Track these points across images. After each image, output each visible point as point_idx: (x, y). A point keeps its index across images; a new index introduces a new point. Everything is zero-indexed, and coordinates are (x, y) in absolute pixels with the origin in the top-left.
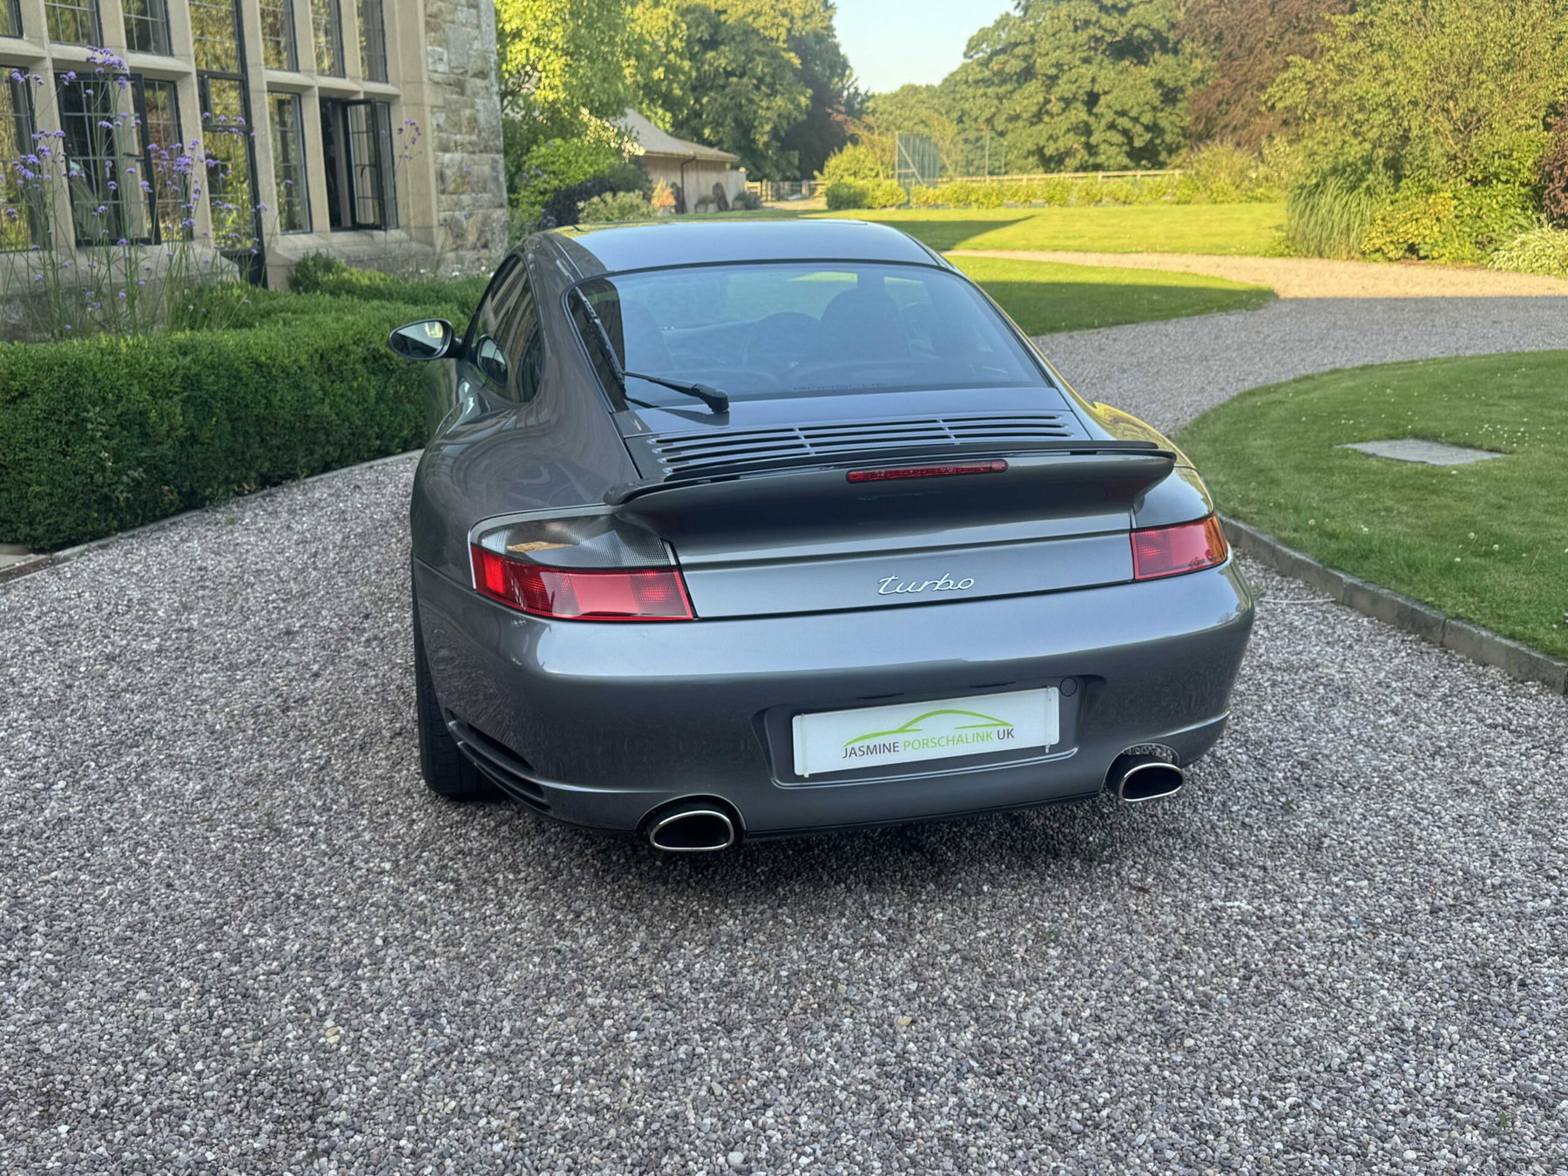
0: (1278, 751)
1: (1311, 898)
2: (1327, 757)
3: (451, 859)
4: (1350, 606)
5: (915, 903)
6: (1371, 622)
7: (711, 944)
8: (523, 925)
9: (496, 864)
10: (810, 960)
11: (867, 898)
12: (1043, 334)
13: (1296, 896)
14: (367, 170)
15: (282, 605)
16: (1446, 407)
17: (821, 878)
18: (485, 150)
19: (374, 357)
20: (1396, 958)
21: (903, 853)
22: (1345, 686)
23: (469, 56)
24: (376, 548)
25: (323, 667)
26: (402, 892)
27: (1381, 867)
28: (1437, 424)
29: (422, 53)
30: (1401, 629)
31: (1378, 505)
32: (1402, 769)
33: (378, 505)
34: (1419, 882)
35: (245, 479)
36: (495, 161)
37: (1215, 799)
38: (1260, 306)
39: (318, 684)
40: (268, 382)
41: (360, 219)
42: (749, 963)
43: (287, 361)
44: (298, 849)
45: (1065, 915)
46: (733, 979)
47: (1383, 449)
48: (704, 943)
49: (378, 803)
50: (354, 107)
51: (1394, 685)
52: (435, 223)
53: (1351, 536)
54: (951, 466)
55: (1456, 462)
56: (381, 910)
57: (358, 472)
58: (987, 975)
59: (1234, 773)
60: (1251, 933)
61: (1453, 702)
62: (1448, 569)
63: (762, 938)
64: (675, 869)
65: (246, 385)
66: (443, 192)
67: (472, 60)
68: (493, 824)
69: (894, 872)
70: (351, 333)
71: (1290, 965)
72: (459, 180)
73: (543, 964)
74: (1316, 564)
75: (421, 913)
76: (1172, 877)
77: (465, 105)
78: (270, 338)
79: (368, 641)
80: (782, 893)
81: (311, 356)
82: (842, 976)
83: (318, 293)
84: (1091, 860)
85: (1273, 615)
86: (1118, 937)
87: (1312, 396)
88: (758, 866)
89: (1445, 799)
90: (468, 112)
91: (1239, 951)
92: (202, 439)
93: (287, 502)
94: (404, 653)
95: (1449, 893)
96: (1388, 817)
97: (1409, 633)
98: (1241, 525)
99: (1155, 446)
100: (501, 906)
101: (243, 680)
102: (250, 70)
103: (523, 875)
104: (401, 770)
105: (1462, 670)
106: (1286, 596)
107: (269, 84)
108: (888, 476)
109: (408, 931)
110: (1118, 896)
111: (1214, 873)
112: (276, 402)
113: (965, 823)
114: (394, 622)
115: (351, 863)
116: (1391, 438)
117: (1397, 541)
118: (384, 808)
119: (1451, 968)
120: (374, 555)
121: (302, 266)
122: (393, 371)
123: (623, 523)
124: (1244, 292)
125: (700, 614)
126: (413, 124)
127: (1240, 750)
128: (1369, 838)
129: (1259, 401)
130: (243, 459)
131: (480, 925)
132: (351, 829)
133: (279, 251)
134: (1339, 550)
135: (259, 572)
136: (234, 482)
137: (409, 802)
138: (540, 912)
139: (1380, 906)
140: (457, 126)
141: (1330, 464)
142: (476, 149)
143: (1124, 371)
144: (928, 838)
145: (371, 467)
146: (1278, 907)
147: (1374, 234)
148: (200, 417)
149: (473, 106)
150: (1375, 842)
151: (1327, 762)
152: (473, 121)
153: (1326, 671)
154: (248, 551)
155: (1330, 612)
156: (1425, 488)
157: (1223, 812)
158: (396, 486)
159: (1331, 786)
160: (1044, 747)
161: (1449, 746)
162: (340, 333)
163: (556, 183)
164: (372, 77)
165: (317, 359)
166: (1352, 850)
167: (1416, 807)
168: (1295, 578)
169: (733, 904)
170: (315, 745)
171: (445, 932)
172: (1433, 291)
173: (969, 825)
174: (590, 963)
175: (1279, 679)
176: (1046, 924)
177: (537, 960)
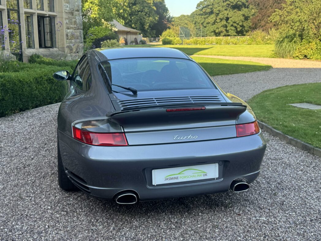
0: (273, 180)
1: (281, 217)
2: (285, 182)
3: (65, 206)
4: (290, 144)
5: (182, 218)
6: (296, 148)
7: (131, 228)
8: (83, 223)
9: (77, 207)
10: (156, 232)
11: (170, 216)
12: (215, 76)
13: (277, 216)
14: (49, 33)
15: (24, 141)
16: (314, 95)
17: (159, 211)
18: (78, 29)
19: (49, 79)
20: (302, 232)
21: (179, 205)
22: (289, 164)
23: (74, 6)
24: (48, 127)
25: (34, 157)
26: (53, 214)
27: (298, 209)
28: (312, 99)
29: (63, 5)
30: (303, 150)
31: (297, 119)
32: (303, 185)
33: (49, 116)
34: (307, 213)
35: (16, 109)
36: (80, 32)
37: (257, 192)
38: (268, 70)
39: (33, 161)
40: (22, 85)
41: (47, 45)
42: (140, 233)
43: (27, 80)
44: (27, 203)
45: (220, 221)
46: (136, 237)
47: (298, 105)
48: (129, 228)
49: (47, 191)
50: (46, 18)
51: (301, 164)
52: (65, 47)
53: (291, 127)
54: (191, 108)
55: (316, 109)
56: (48, 219)
57: (45, 108)
58: (200, 236)
59: (262, 185)
60: (266, 226)
61: (316, 168)
62: (315, 135)
63: (144, 226)
64: (122, 209)
65: (17, 86)
66: (67, 39)
67: (75, 7)
68: (76, 197)
69: (177, 210)
70: (44, 73)
71: (276, 234)
72: (71, 36)
73: (88, 233)
74: (282, 133)
75: (58, 220)
76: (246, 212)
77: (73, 18)
78: (23, 74)
79: (46, 150)
80: (149, 215)
81: (34, 79)
82: (164, 236)
83: (36, 63)
84: (226, 207)
85: (272, 146)
86: (233, 226)
87: (281, 92)
88: (143, 208)
89: (314, 192)
90: (74, 20)
91: (263, 230)
92: (5, 99)
93: (26, 115)
94: (55, 153)
95: (315, 216)
96: (300, 197)
97: (305, 151)
98: (264, 124)
99: (242, 104)
100: (78, 218)
101: (14, 160)
102: (20, 9)
103: (83, 210)
104: (53, 183)
105: (318, 160)
106: (275, 141)
107: (25, 12)
108: (177, 110)
109: (54, 224)
110: (233, 216)
111: (257, 211)
112: (24, 90)
113: (195, 198)
114: (52, 146)
115: (40, 207)
116: (300, 102)
117: (302, 128)
118: (49, 193)
119: (316, 235)
120: (48, 129)
121: (32, 57)
122: (54, 83)
123: (111, 121)
124: (264, 66)
125: (129, 144)
126: (60, 22)
127: (263, 180)
128: (295, 202)
129: (268, 93)
130: (16, 104)
131: (72, 223)
132: (40, 198)
133: (26, 53)
134: (287, 130)
135: (19, 133)
136: (13, 110)
137: (55, 191)
138: (88, 220)
139: (298, 219)
140: (71, 23)
141: (285, 109)
142: (76, 29)
143: (235, 85)
144: (186, 201)
145: (48, 107)
146: (273, 219)
147: (296, 53)
148: (5, 94)
149: (75, 18)
150: (297, 203)
151: (285, 183)
152: (75, 22)
153: (284, 160)
154: (16, 127)
155: (285, 145)
156: (309, 115)
157: (259, 195)
158: (54, 112)
159: (286, 189)
160: (215, 178)
161: (315, 179)
162: (41, 73)
163: (95, 37)
164: (50, 11)
165: (35, 80)
166: (291, 205)
167: (307, 194)
168: (277, 137)
169: (136, 218)
170: (32, 177)
171: (63, 224)
172: (311, 67)
173: (196, 198)
174: (100, 233)
175: (273, 162)
176: (215, 223)
177: (87, 232)
